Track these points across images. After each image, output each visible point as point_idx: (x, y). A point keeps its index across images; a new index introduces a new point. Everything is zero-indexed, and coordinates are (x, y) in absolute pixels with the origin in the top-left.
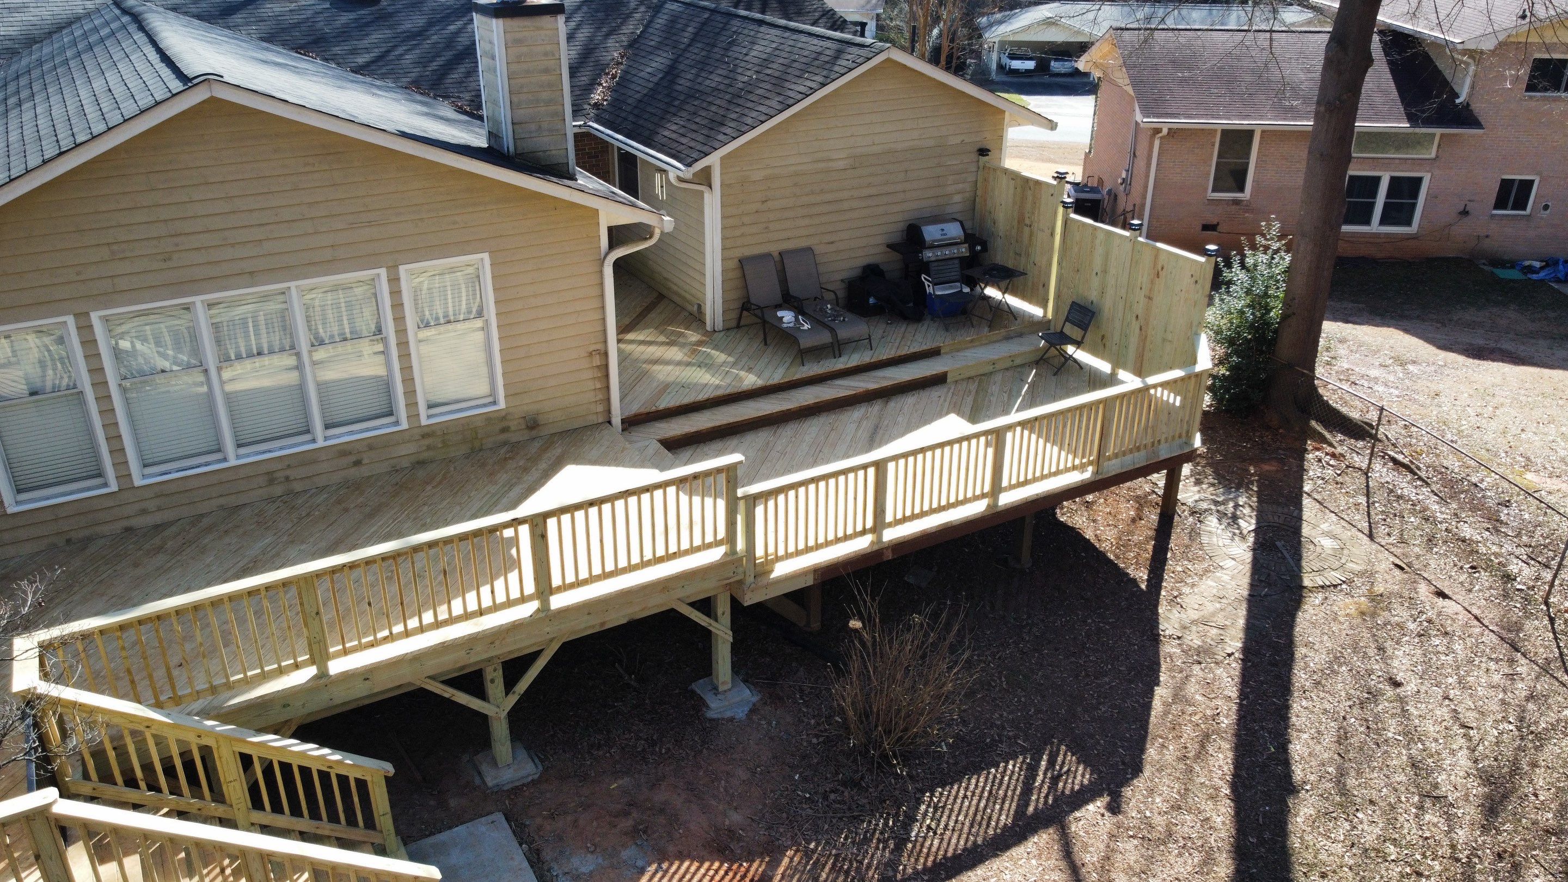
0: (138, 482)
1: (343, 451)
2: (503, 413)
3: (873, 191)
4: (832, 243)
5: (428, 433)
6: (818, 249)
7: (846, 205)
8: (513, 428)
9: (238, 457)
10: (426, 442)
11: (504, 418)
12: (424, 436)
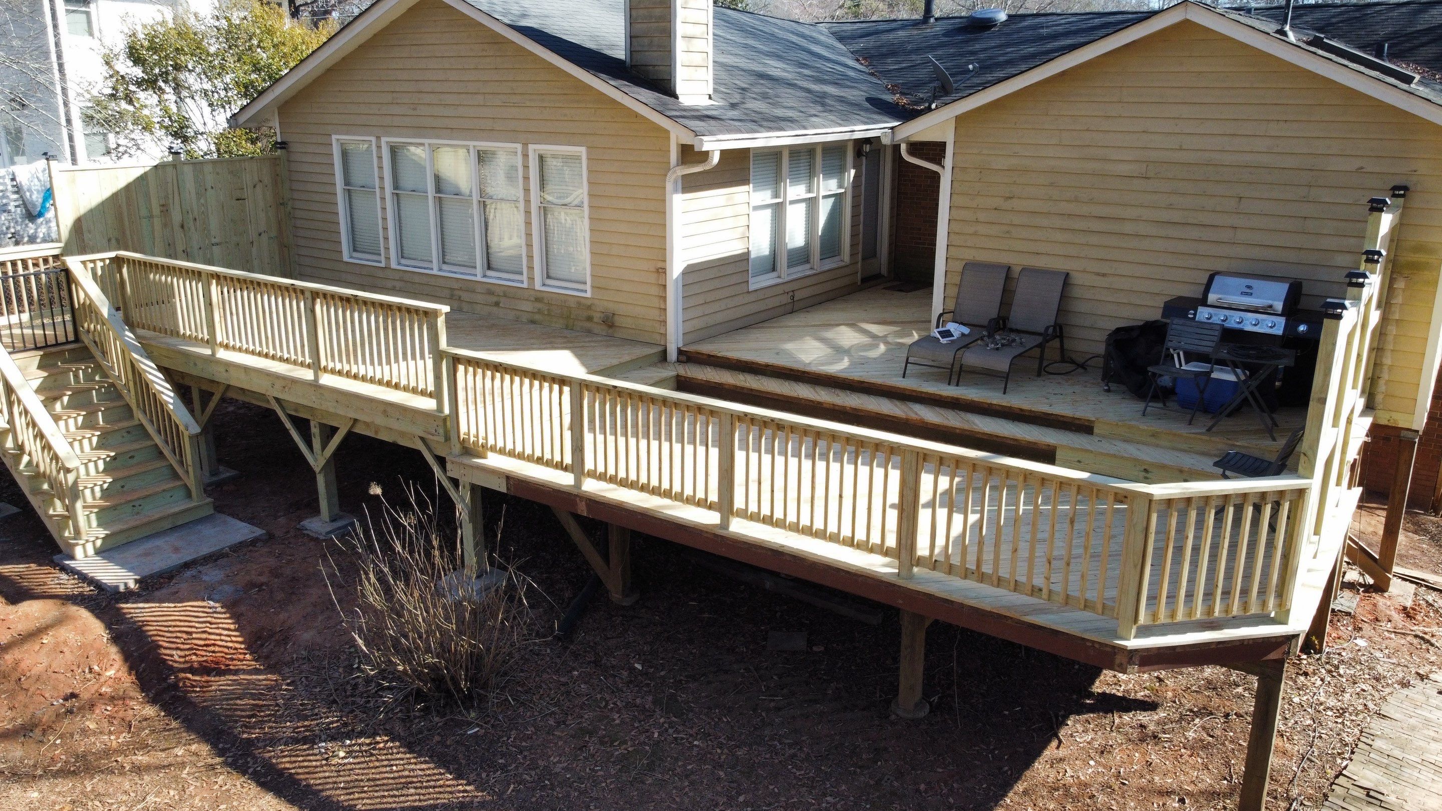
0: (394, 265)
1: (490, 290)
2: (589, 303)
3: (1176, 216)
4: (1104, 275)
5: (539, 298)
6: (1078, 279)
7: (1128, 228)
8: (595, 320)
9: (440, 270)
10: (539, 305)
11: (589, 307)
12: (538, 300)
